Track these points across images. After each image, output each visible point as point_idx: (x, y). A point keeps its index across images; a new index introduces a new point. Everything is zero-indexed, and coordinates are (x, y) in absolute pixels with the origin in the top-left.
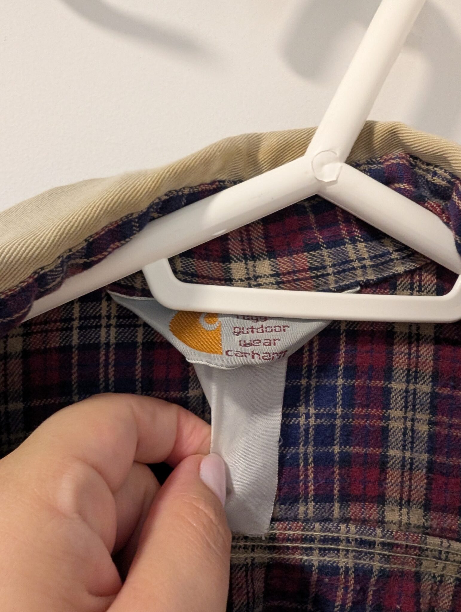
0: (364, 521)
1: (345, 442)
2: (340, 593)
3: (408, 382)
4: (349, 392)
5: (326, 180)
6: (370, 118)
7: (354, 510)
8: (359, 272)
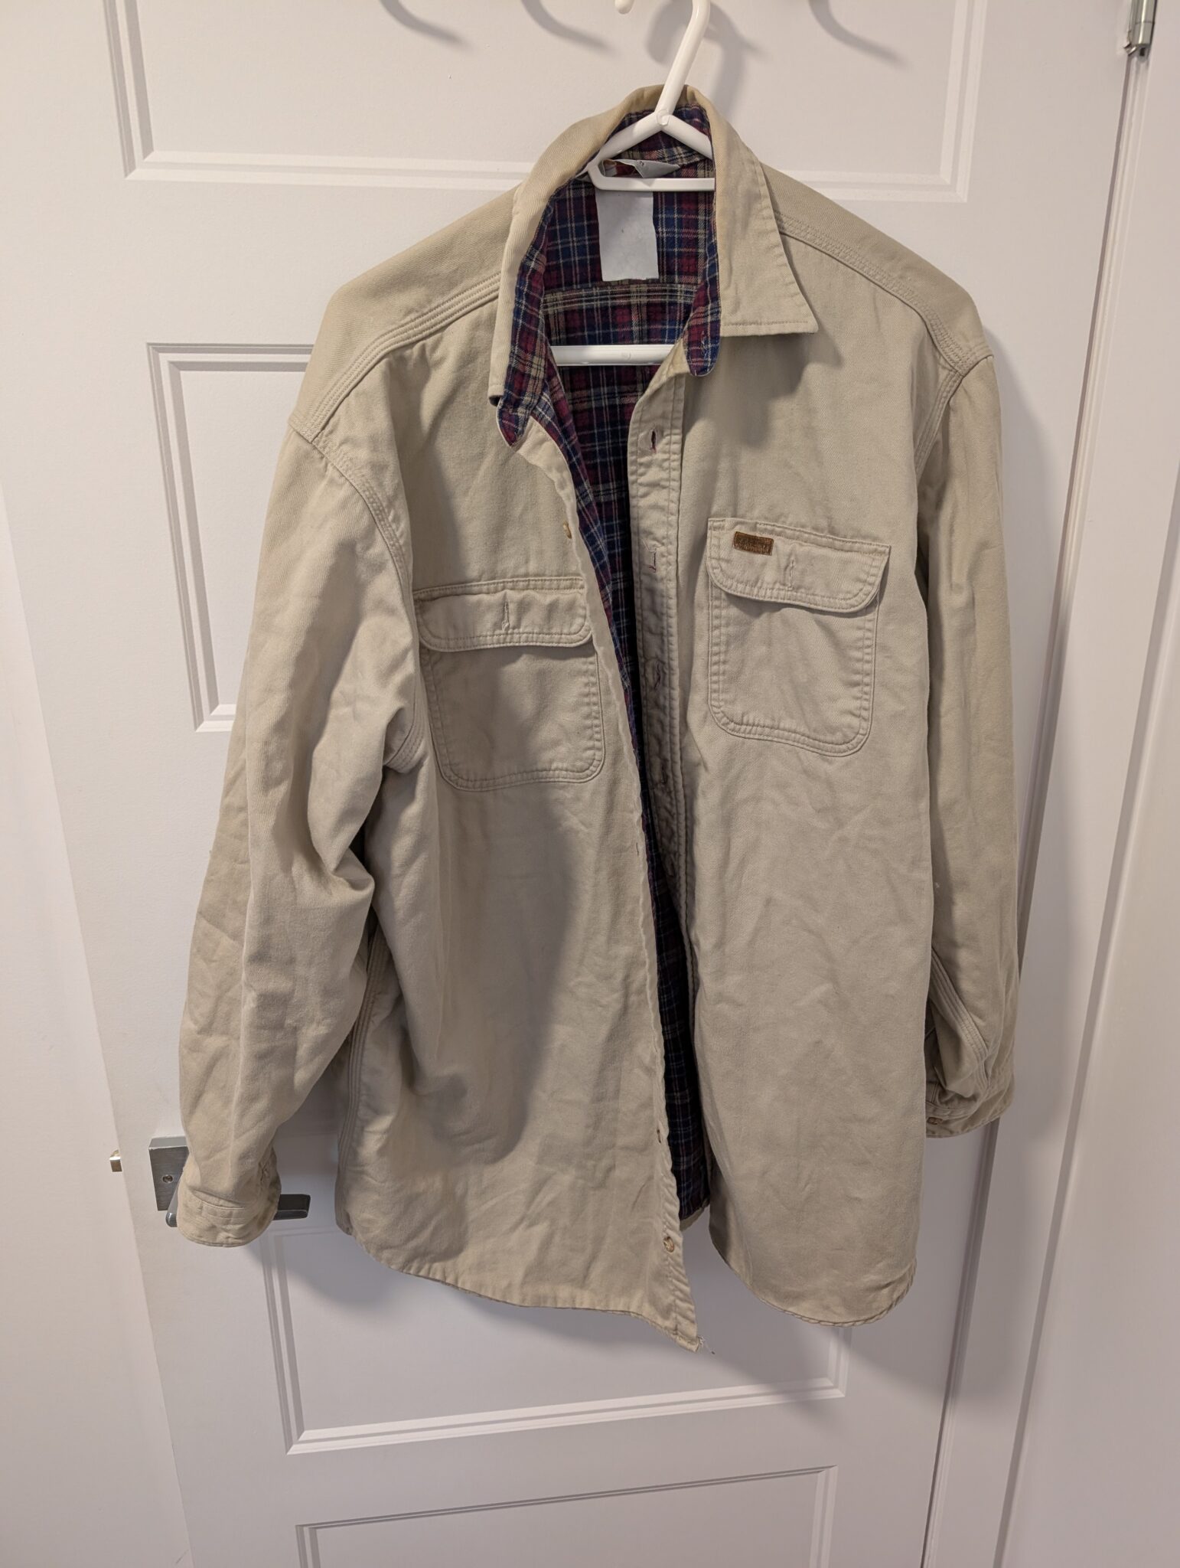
0: (689, 284)
1: (680, 247)
2: (678, 314)
3: (705, 215)
4: (680, 220)
5: (663, 124)
6: (686, 83)
7: (685, 279)
8: (679, 160)
